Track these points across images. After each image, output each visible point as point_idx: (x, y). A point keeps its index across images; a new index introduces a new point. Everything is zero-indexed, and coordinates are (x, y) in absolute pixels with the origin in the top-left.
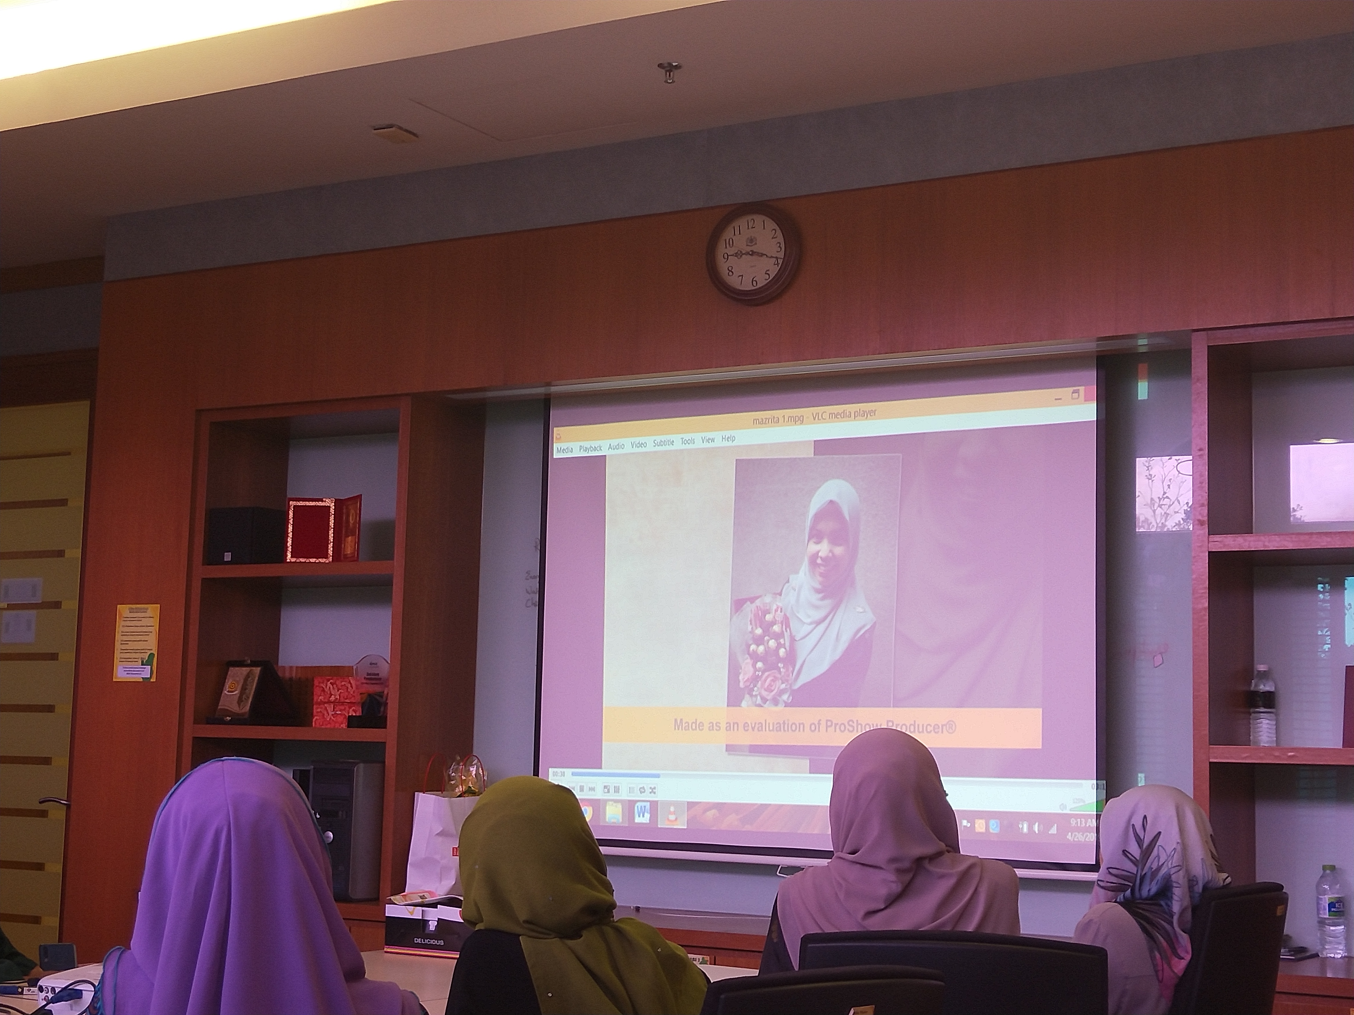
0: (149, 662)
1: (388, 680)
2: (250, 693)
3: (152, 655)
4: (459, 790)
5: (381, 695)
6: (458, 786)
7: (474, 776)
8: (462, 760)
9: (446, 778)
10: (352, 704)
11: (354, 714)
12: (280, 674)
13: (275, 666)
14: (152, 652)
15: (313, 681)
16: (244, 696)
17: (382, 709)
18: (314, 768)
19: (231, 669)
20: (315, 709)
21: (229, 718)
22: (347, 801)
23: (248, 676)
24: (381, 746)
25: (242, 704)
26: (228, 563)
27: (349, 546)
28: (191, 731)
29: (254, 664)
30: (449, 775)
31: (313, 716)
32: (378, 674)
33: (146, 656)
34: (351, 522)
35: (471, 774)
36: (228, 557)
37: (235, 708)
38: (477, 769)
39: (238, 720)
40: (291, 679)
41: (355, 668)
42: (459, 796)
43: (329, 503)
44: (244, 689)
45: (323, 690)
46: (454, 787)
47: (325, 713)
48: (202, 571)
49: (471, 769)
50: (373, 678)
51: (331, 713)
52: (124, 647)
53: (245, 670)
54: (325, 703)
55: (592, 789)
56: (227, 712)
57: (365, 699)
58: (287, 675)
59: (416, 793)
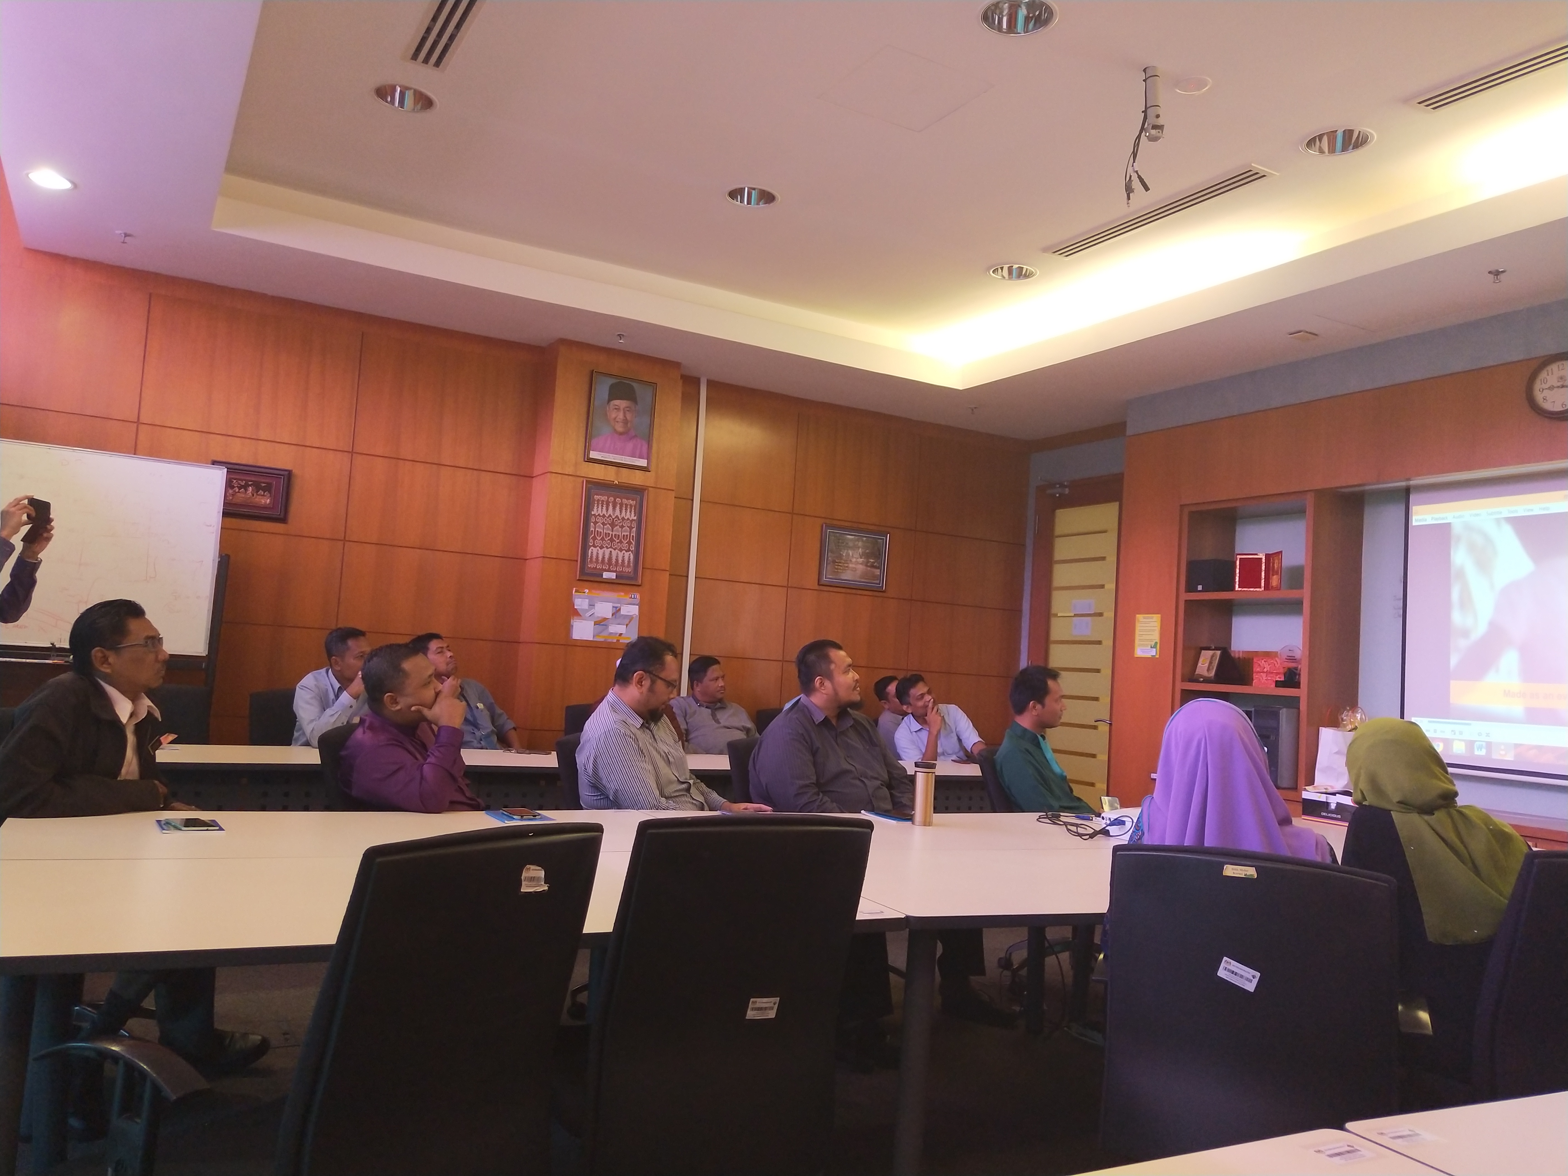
0: (1155, 647)
1: (1301, 659)
2: (1214, 666)
3: (1156, 643)
4: (1350, 727)
5: (1296, 669)
6: (1348, 725)
7: (1359, 720)
8: (1350, 709)
9: (1340, 720)
10: (1277, 674)
11: (1279, 680)
12: (1232, 655)
13: (1229, 651)
14: (1156, 641)
15: (1253, 659)
16: (1211, 667)
17: (1297, 677)
18: (1255, 710)
19: (1203, 651)
20: (1255, 676)
21: (1202, 679)
22: (1276, 730)
23: (1213, 656)
24: (1297, 699)
25: (1210, 672)
26: (1200, 591)
27: (1275, 581)
28: (1180, 686)
29: (1216, 649)
30: (1342, 719)
31: (1253, 680)
32: (1294, 657)
33: (1153, 643)
34: (1276, 567)
35: (1357, 719)
36: (1200, 588)
37: (1206, 674)
38: (1361, 715)
39: (1207, 681)
40: (1239, 658)
41: (1279, 653)
42: (1349, 731)
43: (1262, 556)
44: (1211, 663)
45: (1259, 665)
46: (1345, 726)
47: (1261, 678)
48: (1185, 596)
49: (1357, 715)
50: (1292, 659)
51: (1264, 679)
52: (1141, 638)
53: (1211, 652)
54: (1262, 672)
55: (1442, 732)
56: (1201, 676)
57: (1286, 671)
58: (1237, 656)
59: (1320, 728)
